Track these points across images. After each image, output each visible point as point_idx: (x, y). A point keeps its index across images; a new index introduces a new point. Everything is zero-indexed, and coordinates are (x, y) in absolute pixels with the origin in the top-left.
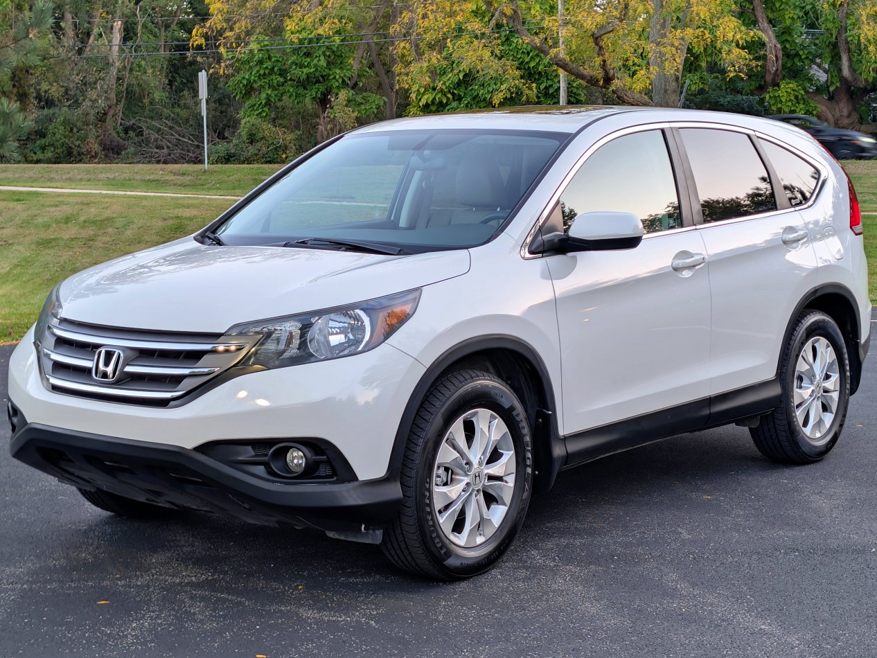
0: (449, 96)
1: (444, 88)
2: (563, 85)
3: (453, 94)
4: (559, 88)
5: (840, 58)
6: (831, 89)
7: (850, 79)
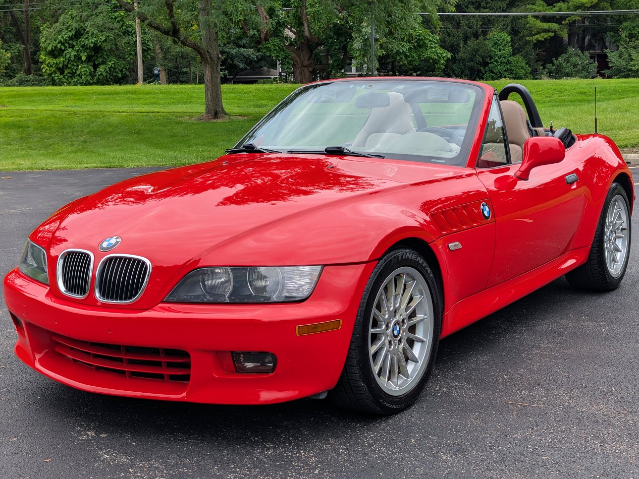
0: (67, 45)
1: (62, 40)
2: (138, 39)
3: (69, 43)
4: (136, 40)
5: (303, 25)
6: (298, 43)
7: (309, 37)
